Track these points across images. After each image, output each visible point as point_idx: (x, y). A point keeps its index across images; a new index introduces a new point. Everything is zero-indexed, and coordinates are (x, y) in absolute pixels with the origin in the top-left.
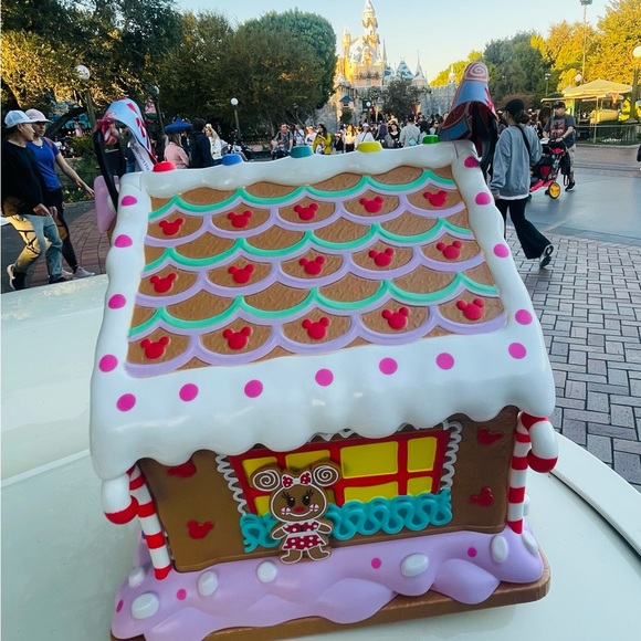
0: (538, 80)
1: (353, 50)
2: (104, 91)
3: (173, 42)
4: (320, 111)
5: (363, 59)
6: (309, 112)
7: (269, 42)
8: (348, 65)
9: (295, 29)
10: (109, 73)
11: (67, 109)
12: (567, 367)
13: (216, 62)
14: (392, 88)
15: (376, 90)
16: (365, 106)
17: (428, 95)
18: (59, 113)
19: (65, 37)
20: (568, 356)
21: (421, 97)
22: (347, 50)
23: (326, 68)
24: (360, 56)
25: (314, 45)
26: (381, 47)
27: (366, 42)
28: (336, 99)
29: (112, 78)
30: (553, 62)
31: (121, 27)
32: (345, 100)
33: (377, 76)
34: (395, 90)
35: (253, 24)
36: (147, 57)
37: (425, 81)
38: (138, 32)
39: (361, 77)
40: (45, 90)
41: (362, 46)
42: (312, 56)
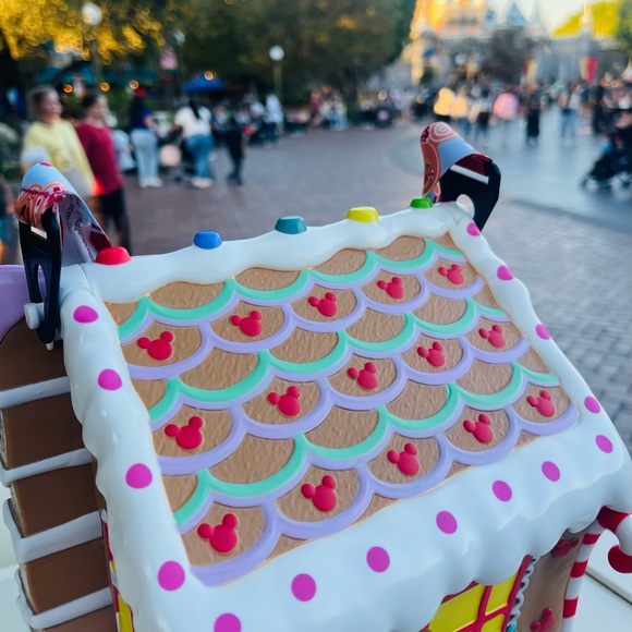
4: (390, 69)
8: (435, 8)
14: (496, 40)
15: (474, 42)
21: (537, 52)
32: (428, 54)
33: (474, 21)
34: (499, 43)
37: (545, 30)
39: (453, 23)
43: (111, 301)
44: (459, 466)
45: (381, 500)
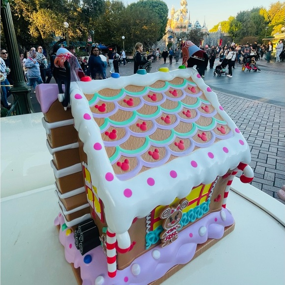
0: (261, 30)
1: (176, 16)
2: (73, 32)
3: (101, 12)
4: (158, 42)
5: (179, 20)
6: (154, 43)
7: (140, 12)
8: (172, 22)
9: (151, 7)
10: (76, 25)
11: (59, 39)
12: (266, 165)
13: (117, 21)
14: (191, 32)
15: (184, 33)
16: (178, 40)
17: (208, 36)
18: (56, 41)
19: (61, 11)
20: (267, 160)
21: (204, 37)
22: (173, 16)
23: (163, 24)
24: (178, 18)
25: (158, 14)
26: (188, 14)
27: (182, 12)
28: (166, 37)
29: (77, 27)
30: (270, 21)
31: (82, 7)
32: (170, 38)
33: (185, 27)
34: (193, 33)
35: (134, 5)
36: (91, 19)
37: (207, 30)
38: (88, 9)
39: (178, 28)
40: (52, 32)
41: (179, 14)
42: (157, 18)
43: (86, 94)
44: (197, 147)
45: (173, 157)
